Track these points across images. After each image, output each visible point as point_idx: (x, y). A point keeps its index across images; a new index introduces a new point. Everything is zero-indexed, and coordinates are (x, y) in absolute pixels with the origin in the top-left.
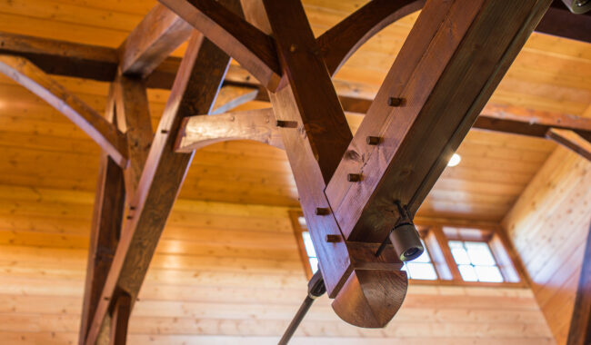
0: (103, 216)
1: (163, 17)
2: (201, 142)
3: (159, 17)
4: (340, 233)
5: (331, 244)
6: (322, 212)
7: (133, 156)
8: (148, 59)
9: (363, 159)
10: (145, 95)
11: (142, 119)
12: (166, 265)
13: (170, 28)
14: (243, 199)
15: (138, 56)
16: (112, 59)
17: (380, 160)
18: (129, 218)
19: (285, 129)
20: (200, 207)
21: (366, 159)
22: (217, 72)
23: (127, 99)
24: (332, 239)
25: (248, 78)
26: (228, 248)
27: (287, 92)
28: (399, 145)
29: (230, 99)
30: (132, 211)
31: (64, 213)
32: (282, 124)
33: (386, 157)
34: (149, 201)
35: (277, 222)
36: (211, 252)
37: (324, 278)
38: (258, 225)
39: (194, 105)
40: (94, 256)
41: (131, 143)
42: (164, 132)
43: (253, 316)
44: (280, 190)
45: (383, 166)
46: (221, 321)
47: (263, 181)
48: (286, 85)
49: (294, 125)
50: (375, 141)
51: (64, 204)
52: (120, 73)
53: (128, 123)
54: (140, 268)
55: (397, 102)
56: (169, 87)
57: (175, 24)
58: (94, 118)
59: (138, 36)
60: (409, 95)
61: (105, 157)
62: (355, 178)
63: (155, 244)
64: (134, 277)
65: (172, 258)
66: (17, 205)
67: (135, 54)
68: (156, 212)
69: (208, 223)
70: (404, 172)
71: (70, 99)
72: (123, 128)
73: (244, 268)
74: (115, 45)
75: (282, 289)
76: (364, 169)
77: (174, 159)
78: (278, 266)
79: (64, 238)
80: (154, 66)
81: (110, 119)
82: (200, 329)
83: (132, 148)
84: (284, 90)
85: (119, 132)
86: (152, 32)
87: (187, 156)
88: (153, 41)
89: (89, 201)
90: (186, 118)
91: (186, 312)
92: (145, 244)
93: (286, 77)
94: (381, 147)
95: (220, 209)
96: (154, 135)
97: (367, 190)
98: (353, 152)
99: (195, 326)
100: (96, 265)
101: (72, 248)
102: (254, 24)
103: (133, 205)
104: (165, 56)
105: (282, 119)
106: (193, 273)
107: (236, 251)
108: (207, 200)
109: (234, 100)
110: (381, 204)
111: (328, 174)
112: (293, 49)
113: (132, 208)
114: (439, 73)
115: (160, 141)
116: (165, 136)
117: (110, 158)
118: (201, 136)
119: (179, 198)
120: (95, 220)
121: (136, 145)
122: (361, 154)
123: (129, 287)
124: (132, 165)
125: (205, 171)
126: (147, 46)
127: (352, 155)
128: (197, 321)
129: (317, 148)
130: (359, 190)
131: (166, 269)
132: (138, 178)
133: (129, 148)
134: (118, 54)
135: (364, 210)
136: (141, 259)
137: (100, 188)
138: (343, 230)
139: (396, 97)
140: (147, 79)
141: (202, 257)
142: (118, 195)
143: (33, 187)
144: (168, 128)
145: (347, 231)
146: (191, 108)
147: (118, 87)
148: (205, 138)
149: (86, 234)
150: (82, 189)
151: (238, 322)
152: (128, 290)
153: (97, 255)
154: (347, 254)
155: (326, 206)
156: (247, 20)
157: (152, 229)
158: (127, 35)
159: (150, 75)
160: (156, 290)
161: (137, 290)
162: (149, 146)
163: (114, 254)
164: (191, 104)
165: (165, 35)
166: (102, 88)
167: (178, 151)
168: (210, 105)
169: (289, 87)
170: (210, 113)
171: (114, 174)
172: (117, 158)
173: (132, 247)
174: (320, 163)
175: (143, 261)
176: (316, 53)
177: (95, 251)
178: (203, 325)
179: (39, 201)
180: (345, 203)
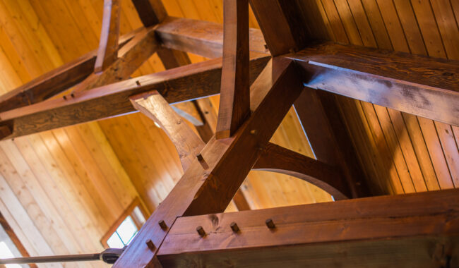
0: (53, 79)
1: (211, 32)
2: (149, 112)
3: (209, 30)
4: (157, 247)
5: (146, 246)
6: (163, 226)
7: (106, 73)
8: (177, 41)
9: (218, 229)
10: (151, 54)
11: (135, 62)
12: (47, 142)
13: (207, 42)
14: (125, 162)
15: (173, 33)
16: (160, 17)
17: (225, 241)
18: (65, 98)
19: (199, 163)
20: (100, 137)
21: (219, 231)
22: (201, 91)
23: (140, 44)
24: (150, 245)
25: (207, 113)
26: (86, 174)
27: (223, 148)
28: (244, 247)
29: (186, 111)
30: (70, 96)
31: (36, 52)
32: (200, 158)
33: (230, 243)
34: (85, 103)
35: (125, 195)
36: (75, 165)
37: (120, 257)
38: (115, 183)
39: (168, 91)
40: (22, 91)
41: (114, 65)
42: (138, 83)
43: (52, 222)
44: (147, 182)
45: (223, 246)
46: (34, 203)
47: (146, 167)
48: (227, 144)
49: (206, 167)
50: (235, 229)
51: (42, 48)
52: (155, 28)
53: (126, 55)
54: (35, 127)
55: (271, 226)
56: (167, 68)
57: (212, 43)
58: (114, 31)
59: (186, 24)
60: (281, 230)
61: (94, 54)
62: (201, 232)
63: (58, 127)
64: (27, 126)
65: (54, 142)
66: (21, 18)
67: (174, 30)
68: (81, 114)
69: (94, 150)
70: (228, 262)
71: (116, 7)
72: (121, 54)
73: (80, 194)
74: (170, 13)
75: (83, 228)
76: (212, 235)
77: (124, 102)
78: (96, 215)
79: (20, 63)
80: (174, 47)
81: (121, 41)
82: (19, 193)
83: (112, 69)
84: (223, 144)
85: (116, 53)
86: (196, 32)
87: (132, 108)
88: (191, 37)
89: (56, 64)
90: (157, 92)
91: (25, 176)
92: (55, 119)
93: (232, 140)
94: (234, 236)
95: (107, 151)
96: (131, 78)
97: (199, 246)
98: (217, 219)
99: (19, 188)
100: (17, 96)
101: (17, 72)
102: (252, 94)
103: (75, 95)
104: (186, 50)
105: (204, 157)
106: (54, 163)
107: (88, 181)
108: (108, 139)
109: (186, 113)
110: (196, 262)
111: (190, 212)
112: (253, 132)
113: (73, 96)
114: (311, 240)
115: (130, 84)
116: (136, 86)
117: (95, 58)
118: (153, 109)
119: (98, 122)
120: (46, 75)
121: (116, 70)
122: (220, 225)
123: (17, 128)
124: (101, 76)
125: (126, 125)
126: (185, 35)
127: (215, 220)
128: (24, 187)
129: (202, 193)
130: (195, 241)
131: (45, 144)
132: (95, 86)
133: (110, 67)
134: (166, 19)
135: (186, 253)
136: (43, 123)
137: (69, 65)
138: (161, 249)
139: (274, 223)
140: (162, 48)
141: (68, 161)
142: (73, 80)
143: (40, 19)
144: (142, 84)
145: (163, 251)
146: (166, 90)
147: (145, 33)
148: (153, 113)
149: (33, 75)
150: (60, 54)
151: (41, 214)
152: (15, 129)
153: (25, 92)
154: (148, 262)
155: (169, 226)
156: (251, 88)
157: (67, 118)
158: (182, 16)
159: (166, 48)
160: (26, 146)
161: (20, 135)
162: (120, 79)
163: (32, 103)
164: (168, 88)
165: (201, 41)
166: (137, 22)
167: (131, 100)
168: (176, 102)
169: (227, 147)
170: (171, 105)
171: (86, 69)
172: (99, 63)
173: (47, 112)
174: (194, 201)
175: (41, 126)
176: (261, 149)
177: (26, 89)
178: (24, 193)
179: (34, 30)
180: (180, 237)
